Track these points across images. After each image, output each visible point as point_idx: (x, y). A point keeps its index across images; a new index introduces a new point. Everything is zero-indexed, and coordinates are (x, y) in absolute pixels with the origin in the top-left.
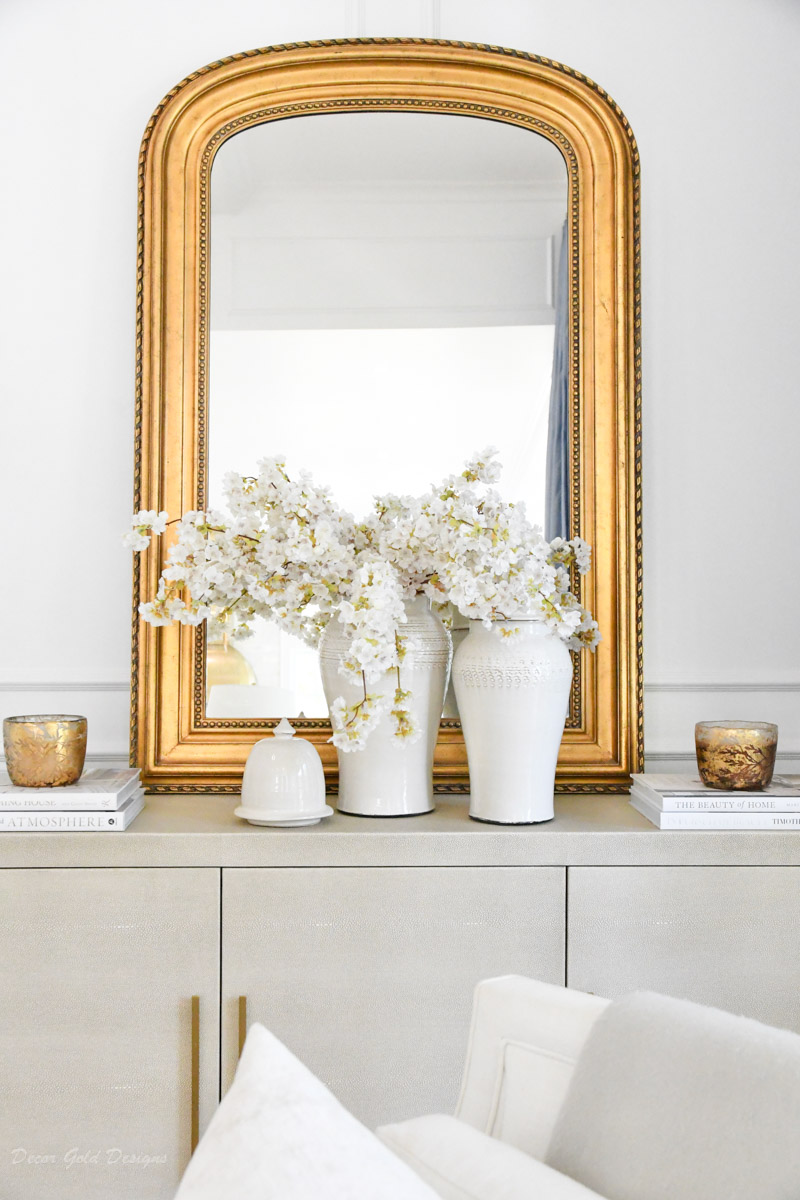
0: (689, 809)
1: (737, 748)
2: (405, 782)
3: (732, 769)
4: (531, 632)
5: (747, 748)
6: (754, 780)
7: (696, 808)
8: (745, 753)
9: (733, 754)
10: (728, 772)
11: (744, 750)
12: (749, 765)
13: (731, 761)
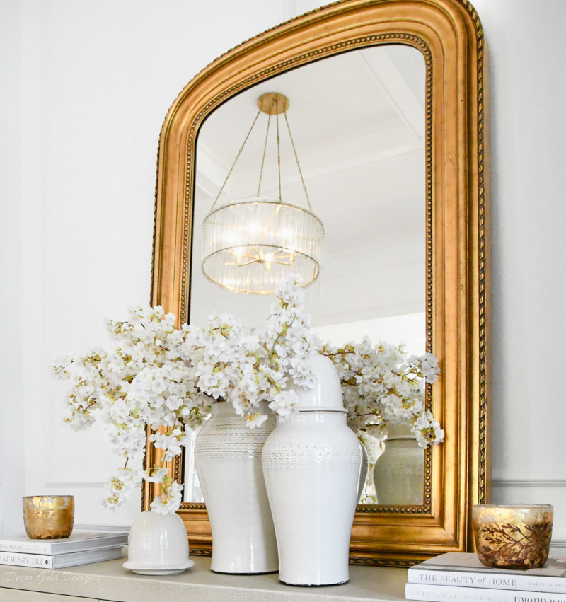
0: (431, 582)
1: (495, 526)
2: (252, 548)
3: (492, 547)
4: (317, 420)
5: (503, 526)
6: (514, 559)
7: (438, 582)
8: (502, 532)
9: (491, 532)
10: (490, 550)
11: (501, 528)
12: (507, 544)
13: (491, 539)
